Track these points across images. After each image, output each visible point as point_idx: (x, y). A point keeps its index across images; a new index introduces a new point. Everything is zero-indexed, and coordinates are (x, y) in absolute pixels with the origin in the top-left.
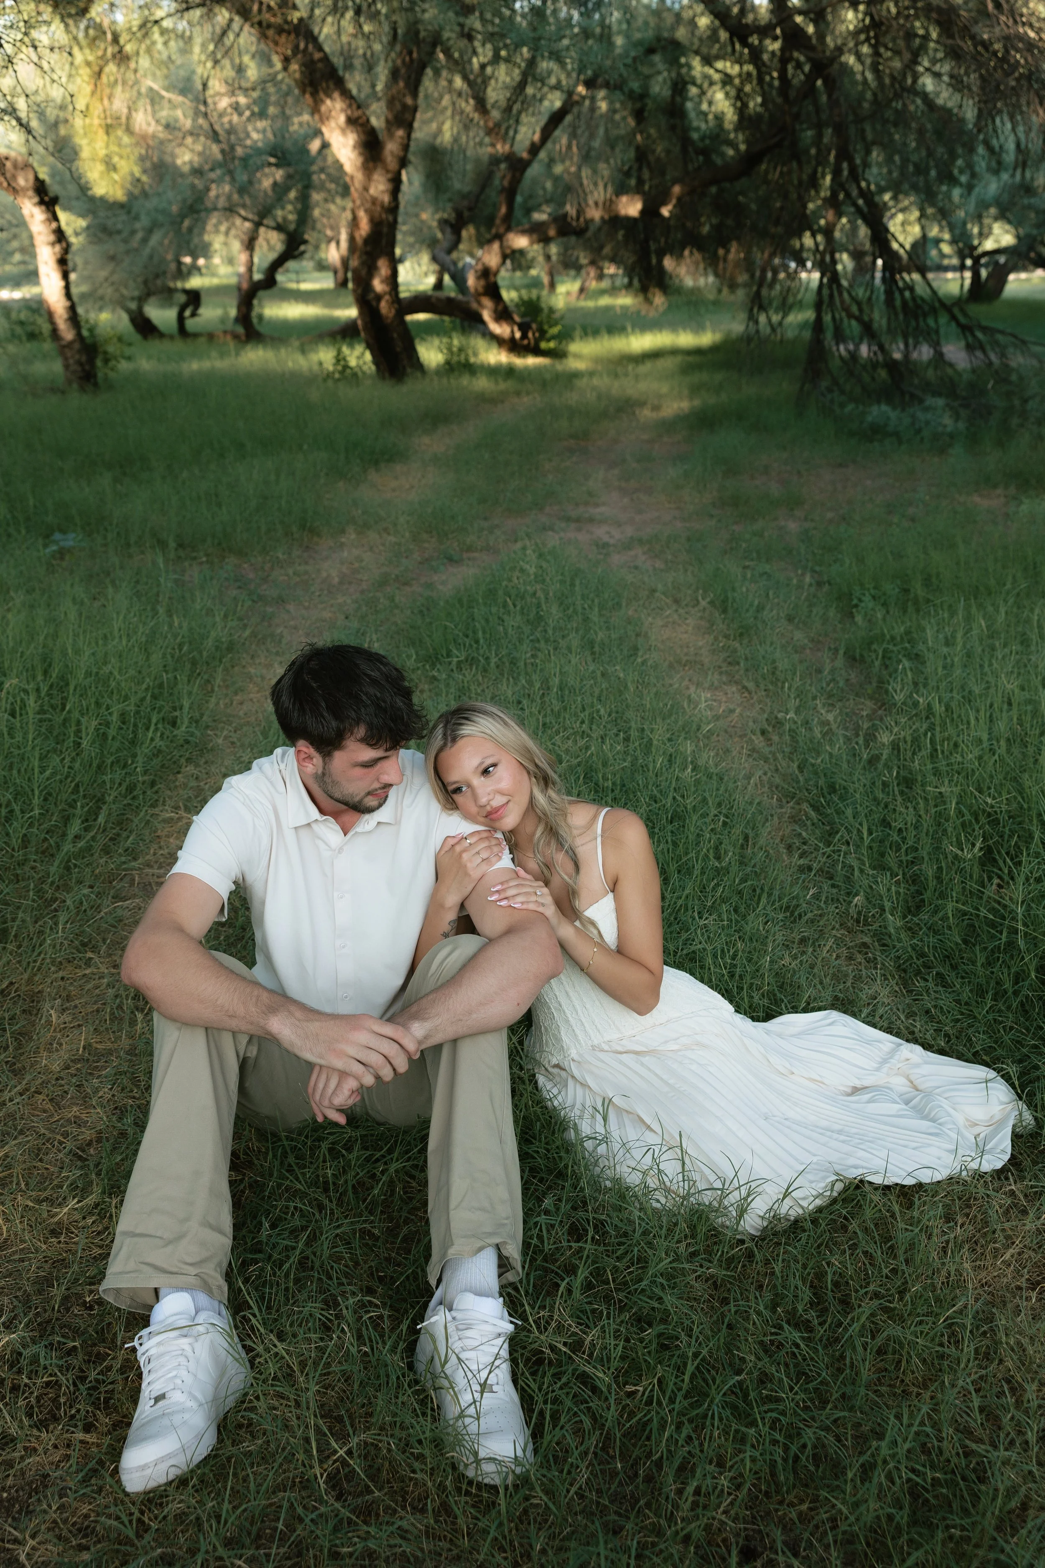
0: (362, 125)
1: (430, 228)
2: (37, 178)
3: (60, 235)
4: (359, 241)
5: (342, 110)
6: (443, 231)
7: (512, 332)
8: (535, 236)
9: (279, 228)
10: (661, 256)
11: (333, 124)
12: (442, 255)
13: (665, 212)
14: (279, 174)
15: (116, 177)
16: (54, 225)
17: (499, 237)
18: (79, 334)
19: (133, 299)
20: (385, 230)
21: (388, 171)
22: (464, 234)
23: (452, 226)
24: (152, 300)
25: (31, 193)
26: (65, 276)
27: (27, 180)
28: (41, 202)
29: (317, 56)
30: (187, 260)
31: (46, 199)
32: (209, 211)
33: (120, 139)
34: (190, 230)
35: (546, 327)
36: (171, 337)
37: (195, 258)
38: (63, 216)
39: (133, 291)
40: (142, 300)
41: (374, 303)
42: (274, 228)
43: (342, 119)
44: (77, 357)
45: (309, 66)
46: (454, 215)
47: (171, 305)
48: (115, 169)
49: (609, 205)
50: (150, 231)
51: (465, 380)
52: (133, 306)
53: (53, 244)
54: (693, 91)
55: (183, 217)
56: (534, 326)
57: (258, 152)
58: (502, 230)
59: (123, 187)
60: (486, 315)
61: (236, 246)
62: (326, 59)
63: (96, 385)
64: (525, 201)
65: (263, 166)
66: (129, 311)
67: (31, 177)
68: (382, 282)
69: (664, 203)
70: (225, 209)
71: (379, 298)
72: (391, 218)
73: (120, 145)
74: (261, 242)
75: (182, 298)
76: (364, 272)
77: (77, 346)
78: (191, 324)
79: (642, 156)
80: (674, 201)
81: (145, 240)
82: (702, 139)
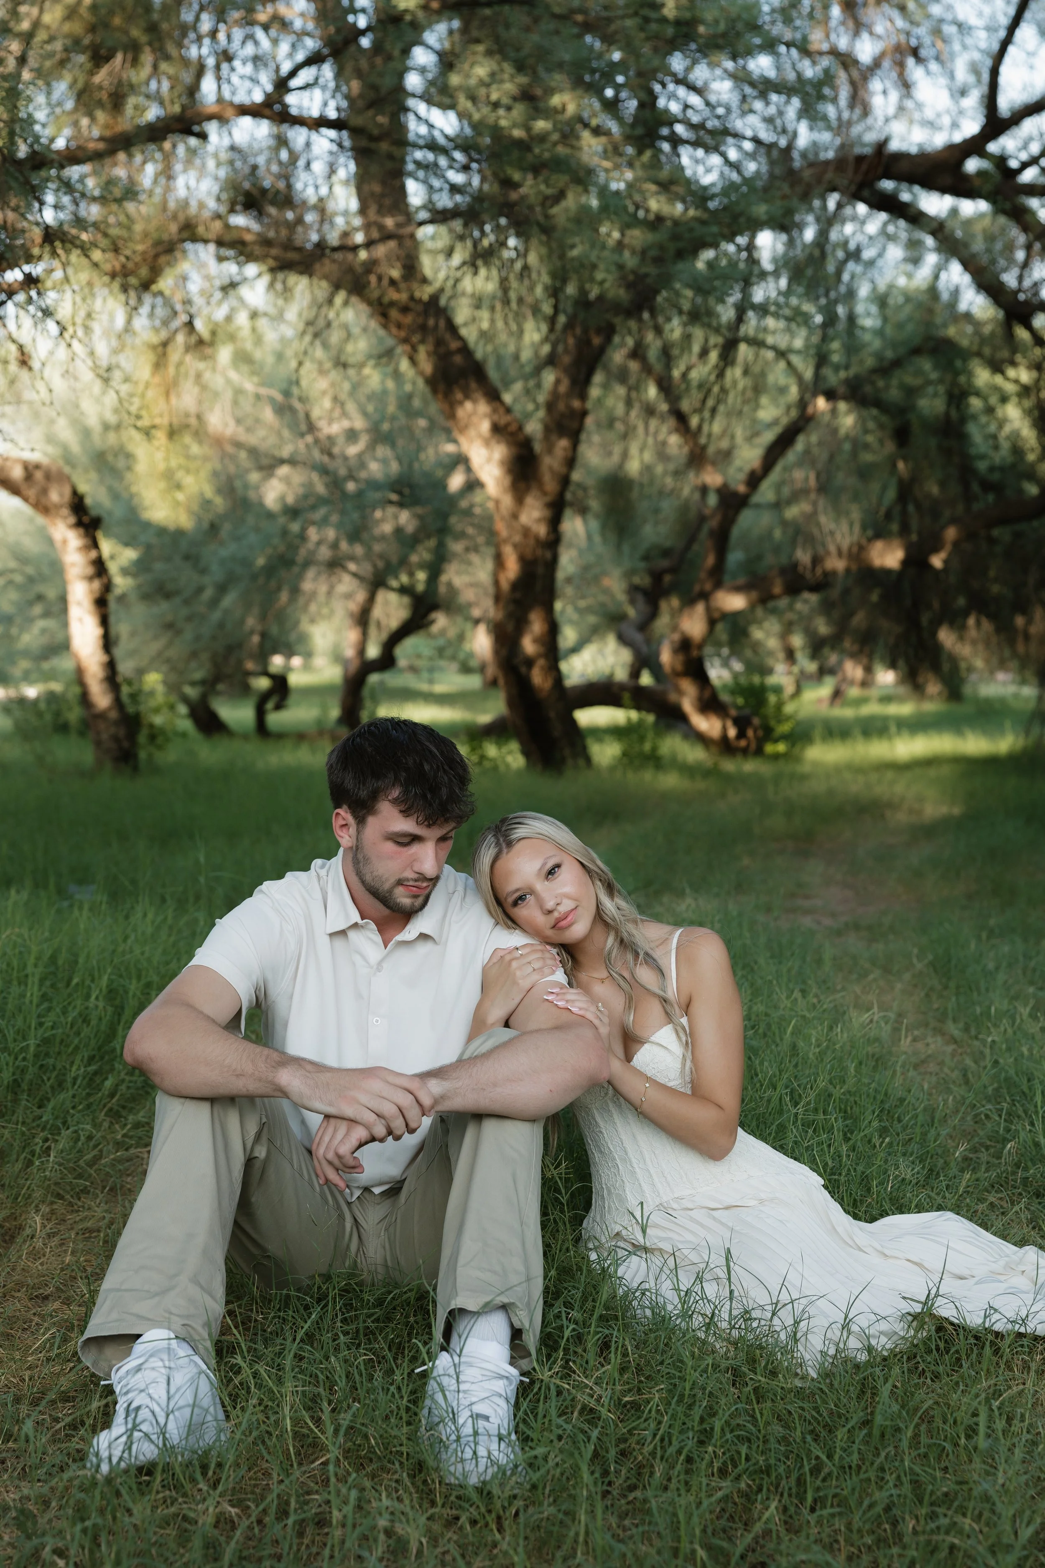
0: (512, 434)
1: (615, 598)
2: (75, 493)
3: (99, 568)
4: (505, 585)
5: (485, 415)
6: (632, 602)
7: (724, 729)
8: (754, 595)
9: (404, 591)
10: (936, 625)
11: (472, 432)
13: (937, 561)
15: (180, 496)
16: (93, 554)
17: (705, 596)
18: (118, 702)
19: (196, 686)
20: (540, 570)
21: (545, 493)
22: (664, 605)
23: (647, 595)
24: (221, 690)
25: (65, 511)
26: (104, 621)
27: (61, 495)
28: (79, 524)
29: (454, 345)
31: (86, 519)
33: (187, 447)
35: (772, 723)
36: (246, 738)
38: (107, 547)
39: (196, 673)
40: (208, 688)
41: (523, 670)
42: (397, 592)
43: (485, 426)
44: (113, 730)
45: (442, 356)
46: (648, 579)
47: (247, 696)
48: (179, 487)
49: (858, 554)
50: (222, 589)
51: (648, 775)
52: (194, 693)
53: (90, 579)
54: (975, 403)
56: (756, 721)
57: (377, 486)
58: (708, 586)
59: (190, 512)
60: (688, 706)
62: (465, 350)
63: (136, 769)
66: (188, 700)
67: (67, 492)
68: (535, 641)
69: (936, 550)
70: (328, 563)
71: (530, 662)
72: (548, 555)
73: (188, 457)
74: (377, 616)
75: (263, 685)
76: (510, 627)
77: (114, 715)
78: (274, 721)
79: (905, 491)
80: (948, 547)
81: (214, 602)
82: (992, 469)
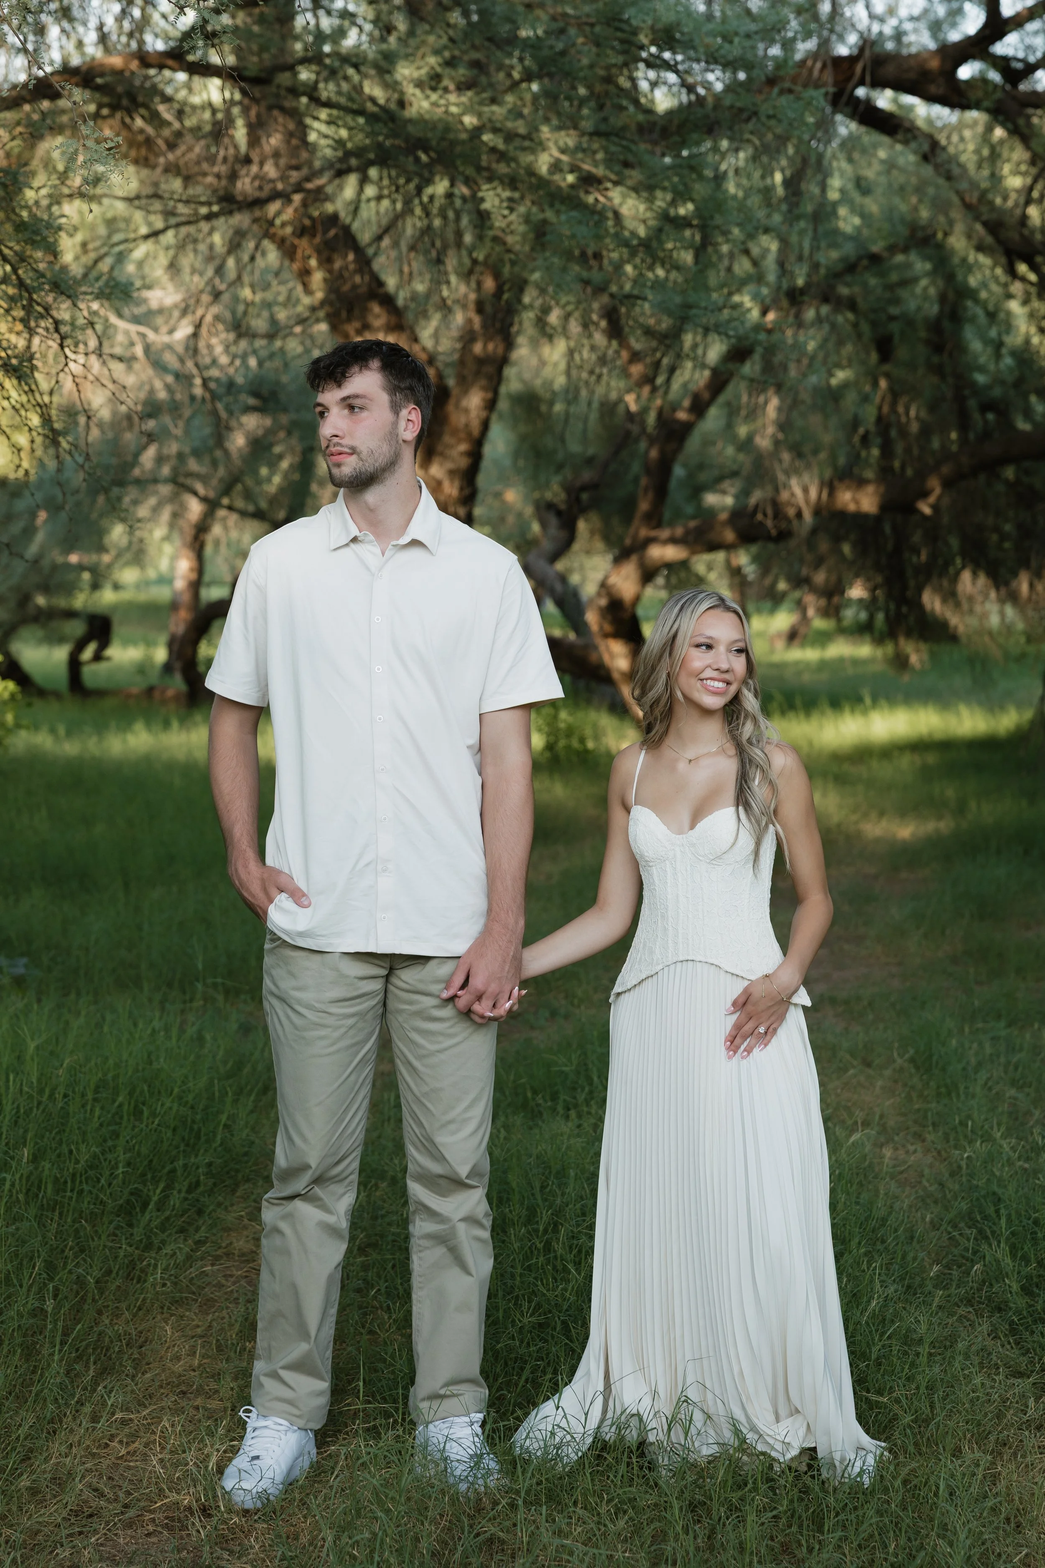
1: (520, 515)
6: (543, 522)
10: (919, 584)
12: (541, 565)
13: (925, 507)
14: (265, 424)
22: (582, 526)
23: (559, 513)
24: (25, 632)
32: (143, 483)
36: (57, 695)
46: (563, 496)
47: (61, 640)
58: (644, 539)
64: (691, 476)
69: (924, 495)
70: (168, 480)
75: (78, 628)
78: (92, 674)
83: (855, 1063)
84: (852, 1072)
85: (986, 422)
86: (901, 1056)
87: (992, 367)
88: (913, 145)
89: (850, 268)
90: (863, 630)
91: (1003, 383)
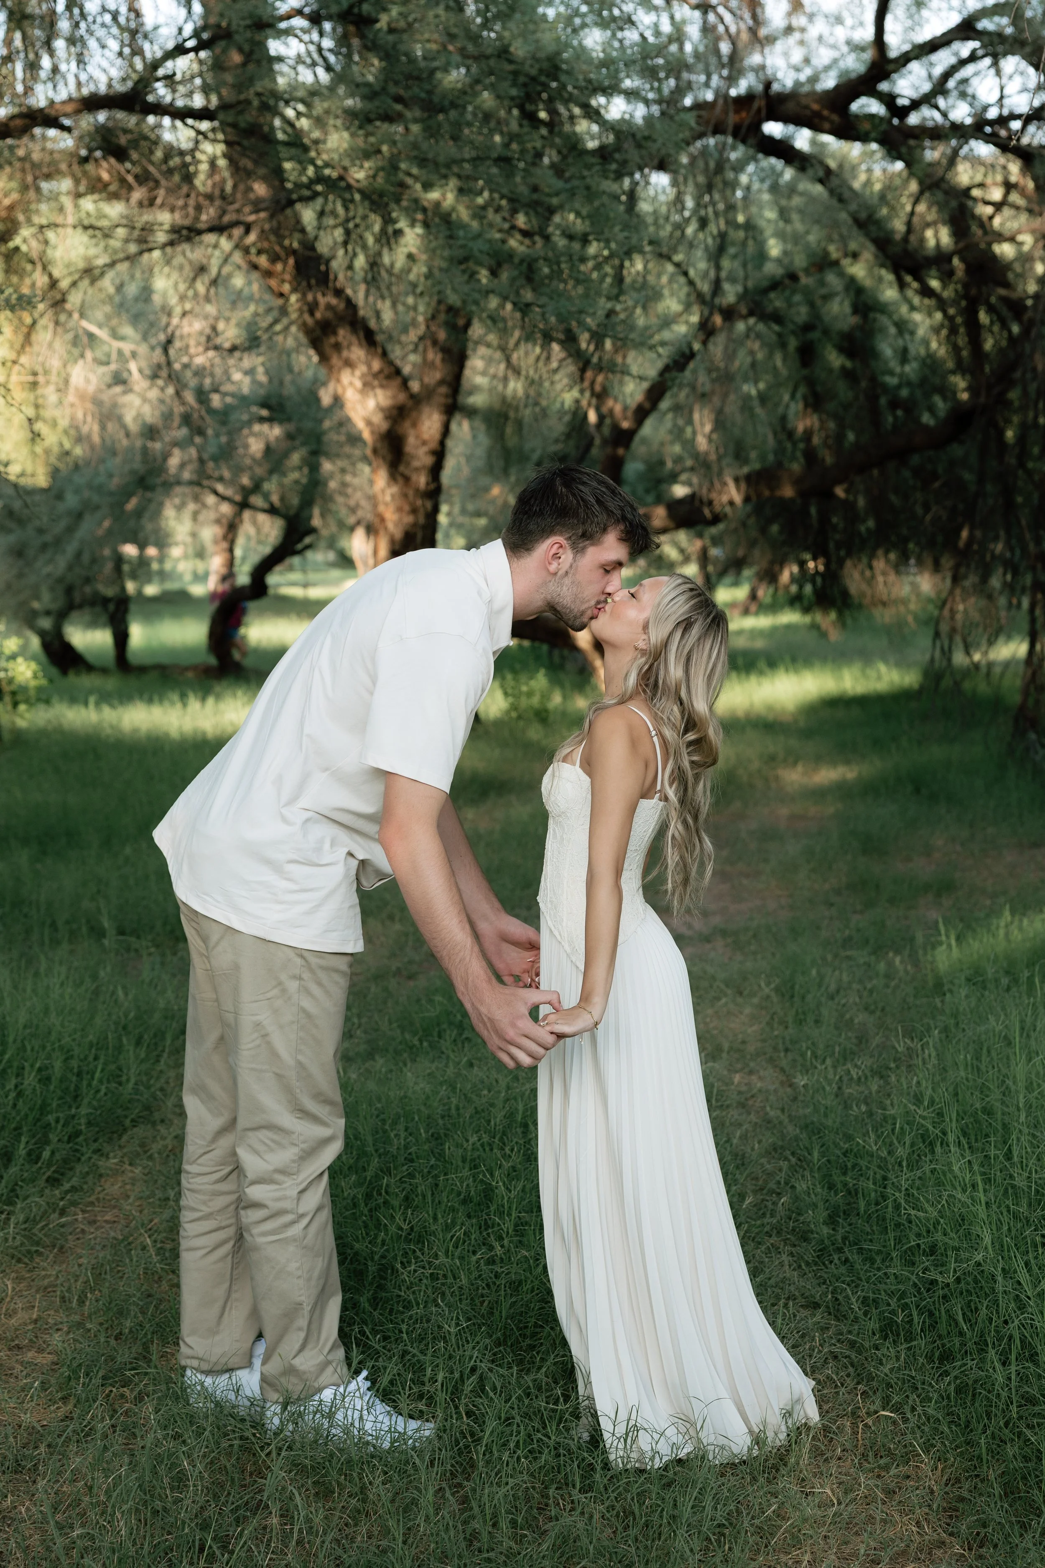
4: (384, 535)
5: (363, 359)
9: (272, 511)
11: (349, 377)
14: (276, 432)
15: (38, 449)
19: (48, 613)
20: (421, 521)
24: (76, 616)
30: (130, 550)
32: (168, 486)
34: (139, 513)
37: (142, 547)
39: (46, 600)
40: (61, 616)
42: (265, 511)
47: (105, 624)
48: (38, 438)
50: (78, 516)
52: (46, 623)
55: (128, 495)
57: (244, 401)
59: (46, 466)
61: (209, 533)
65: (250, 423)
66: (42, 634)
70: (191, 483)
72: (429, 505)
74: (247, 528)
83: (729, 992)
84: (724, 1000)
85: (896, 418)
86: (768, 984)
87: (898, 370)
88: (810, 172)
89: (775, 285)
90: (795, 601)
91: (909, 384)
